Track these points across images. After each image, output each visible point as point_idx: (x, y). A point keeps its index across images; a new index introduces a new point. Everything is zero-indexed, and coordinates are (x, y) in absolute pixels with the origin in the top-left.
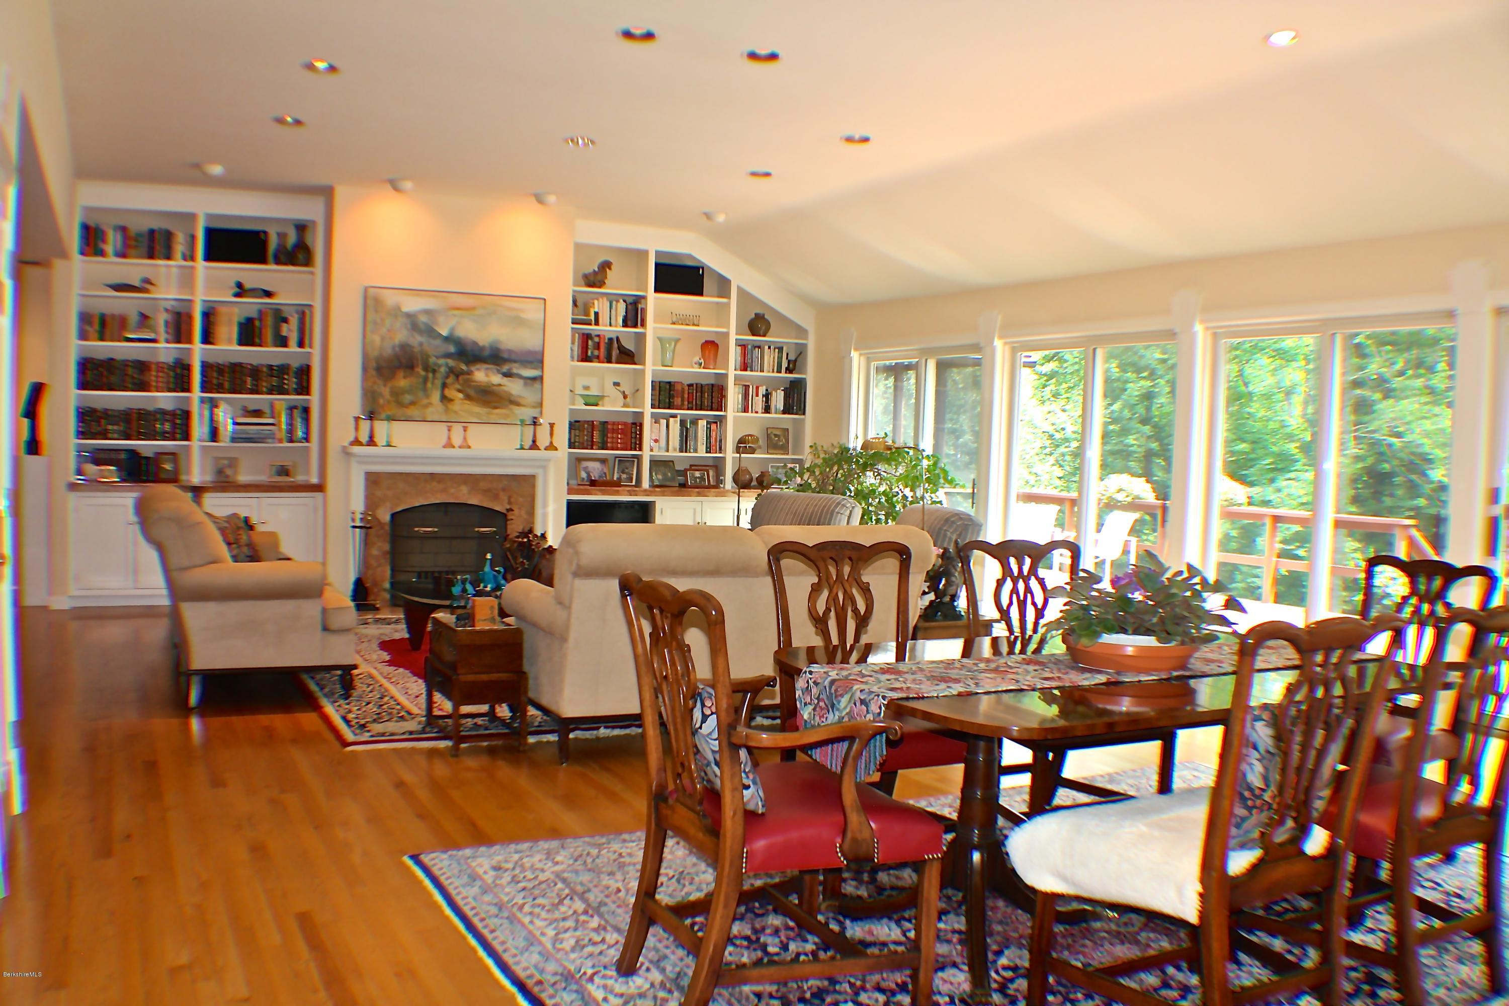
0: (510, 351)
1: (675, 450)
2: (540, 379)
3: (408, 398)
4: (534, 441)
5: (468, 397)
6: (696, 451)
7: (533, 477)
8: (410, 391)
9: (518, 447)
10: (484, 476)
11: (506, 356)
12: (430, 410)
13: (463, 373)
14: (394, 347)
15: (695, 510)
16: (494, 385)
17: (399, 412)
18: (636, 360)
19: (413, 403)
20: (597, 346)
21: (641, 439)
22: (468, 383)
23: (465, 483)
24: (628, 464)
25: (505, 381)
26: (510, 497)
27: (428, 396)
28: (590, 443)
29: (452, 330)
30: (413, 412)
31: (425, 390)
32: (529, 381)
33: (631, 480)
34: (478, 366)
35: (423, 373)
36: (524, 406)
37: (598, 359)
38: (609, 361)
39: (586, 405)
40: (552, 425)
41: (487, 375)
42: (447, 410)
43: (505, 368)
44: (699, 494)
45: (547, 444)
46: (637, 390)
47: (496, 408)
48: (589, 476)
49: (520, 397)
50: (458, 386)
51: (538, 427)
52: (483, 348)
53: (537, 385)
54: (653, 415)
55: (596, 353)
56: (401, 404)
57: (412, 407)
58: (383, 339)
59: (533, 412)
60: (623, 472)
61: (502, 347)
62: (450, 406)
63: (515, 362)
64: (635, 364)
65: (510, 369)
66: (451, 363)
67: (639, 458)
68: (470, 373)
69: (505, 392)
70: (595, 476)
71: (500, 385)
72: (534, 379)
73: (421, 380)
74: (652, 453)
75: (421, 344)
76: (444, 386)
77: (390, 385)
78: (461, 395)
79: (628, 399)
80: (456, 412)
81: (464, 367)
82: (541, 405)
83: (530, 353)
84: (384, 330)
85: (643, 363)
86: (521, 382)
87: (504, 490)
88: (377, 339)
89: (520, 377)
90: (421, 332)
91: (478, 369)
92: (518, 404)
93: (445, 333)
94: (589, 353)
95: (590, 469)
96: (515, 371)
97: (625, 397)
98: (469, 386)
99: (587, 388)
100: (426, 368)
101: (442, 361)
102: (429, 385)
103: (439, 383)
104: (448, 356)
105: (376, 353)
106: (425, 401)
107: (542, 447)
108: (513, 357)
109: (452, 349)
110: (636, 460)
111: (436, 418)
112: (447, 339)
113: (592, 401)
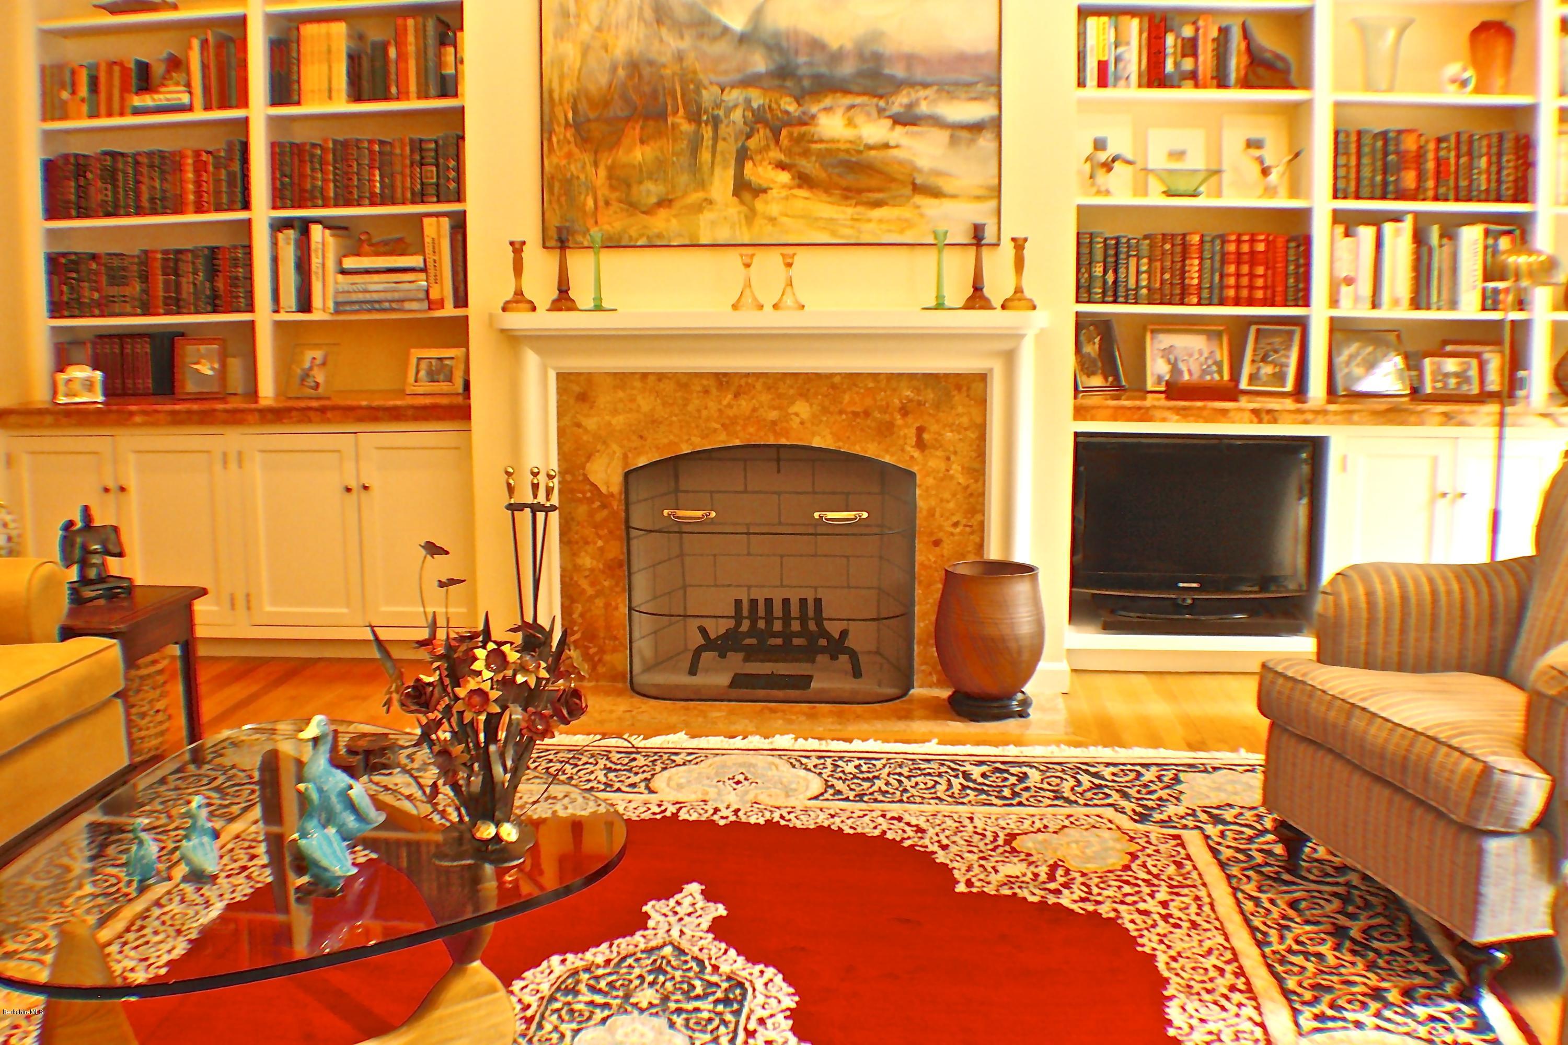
0: (910, 59)
1: (1396, 302)
2: (996, 124)
3: (651, 191)
4: (977, 288)
5: (804, 180)
6: (1453, 304)
7: (983, 378)
8: (658, 170)
9: (933, 303)
10: (853, 378)
11: (899, 72)
12: (707, 216)
13: (789, 121)
14: (614, 69)
15: (1435, 459)
16: (870, 147)
17: (634, 226)
18: (1293, 77)
19: (664, 202)
20: (1190, 48)
21: (1306, 277)
22: (804, 145)
23: (804, 395)
24: (1277, 340)
25: (898, 135)
26: (920, 430)
27: (702, 185)
28: (1177, 291)
29: (758, 14)
30: (662, 222)
31: (694, 166)
32: (964, 134)
33: (1280, 378)
34: (828, 102)
35: (686, 127)
36: (953, 196)
37: (1193, 78)
38: (1222, 83)
39: (1169, 194)
40: (1019, 244)
41: (850, 123)
42: (751, 216)
43: (899, 103)
44: (1448, 418)
45: (1009, 292)
46: (1297, 155)
47: (878, 204)
48: (1175, 369)
49: (938, 173)
50: (776, 154)
51: (985, 252)
52: (837, 57)
53: (985, 142)
54: (1338, 217)
55: (1188, 64)
56: (633, 206)
57: (663, 213)
58: (586, 50)
59: (980, 212)
60: (1264, 359)
61: (888, 48)
62: (759, 205)
63: (925, 85)
64: (1292, 87)
65: (910, 106)
66: (757, 98)
67: (1302, 323)
68: (807, 120)
69: (901, 163)
70: (1190, 373)
71: (886, 146)
72: (976, 128)
73: (684, 145)
74: (1336, 313)
75: (680, 57)
76: (743, 156)
77: (606, 160)
78: (784, 177)
79: (1274, 177)
80: (772, 220)
81: (789, 105)
82: (997, 192)
83: (962, 59)
84: (585, 30)
85: (1306, 83)
86: (943, 136)
87: (904, 411)
88: (570, 51)
89: (937, 122)
90: (679, 28)
91: (828, 110)
92: (935, 193)
93: (737, 23)
94: (1169, 67)
95: (1182, 355)
96: (924, 108)
97: (1265, 172)
98: (806, 153)
99: (1179, 155)
100: (695, 117)
101: (734, 96)
102: (705, 156)
103: (728, 148)
104: (749, 82)
105: (569, 87)
106: (695, 197)
107: (997, 302)
108: (919, 74)
109: (759, 63)
110: (1298, 330)
111: (723, 235)
112: (743, 39)
113: (1183, 185)
